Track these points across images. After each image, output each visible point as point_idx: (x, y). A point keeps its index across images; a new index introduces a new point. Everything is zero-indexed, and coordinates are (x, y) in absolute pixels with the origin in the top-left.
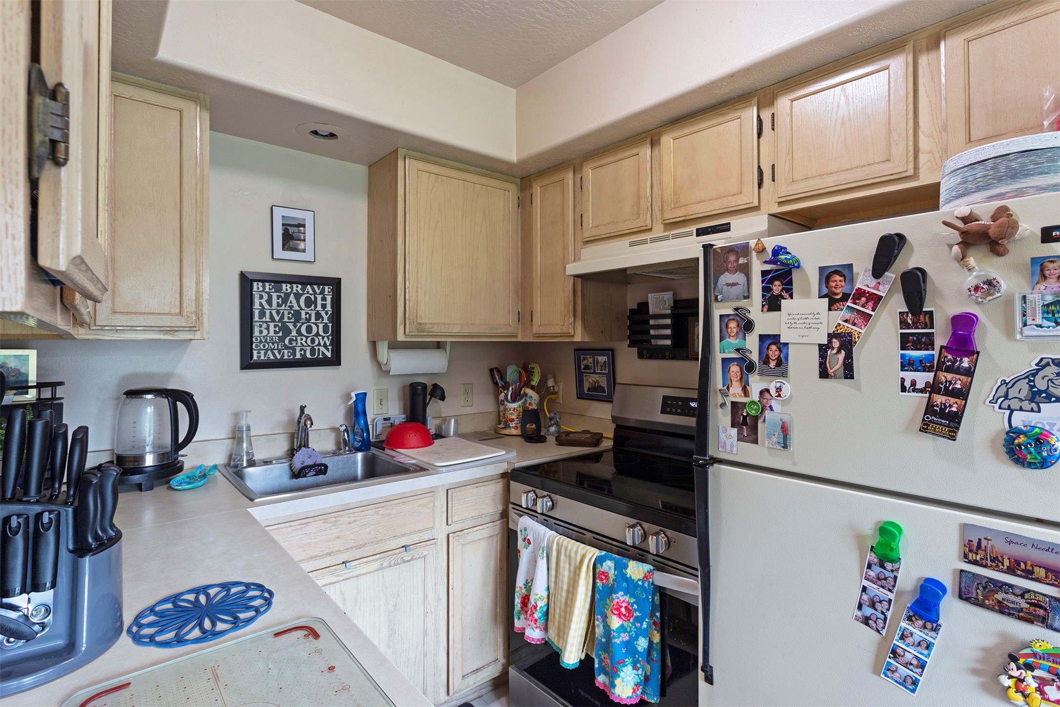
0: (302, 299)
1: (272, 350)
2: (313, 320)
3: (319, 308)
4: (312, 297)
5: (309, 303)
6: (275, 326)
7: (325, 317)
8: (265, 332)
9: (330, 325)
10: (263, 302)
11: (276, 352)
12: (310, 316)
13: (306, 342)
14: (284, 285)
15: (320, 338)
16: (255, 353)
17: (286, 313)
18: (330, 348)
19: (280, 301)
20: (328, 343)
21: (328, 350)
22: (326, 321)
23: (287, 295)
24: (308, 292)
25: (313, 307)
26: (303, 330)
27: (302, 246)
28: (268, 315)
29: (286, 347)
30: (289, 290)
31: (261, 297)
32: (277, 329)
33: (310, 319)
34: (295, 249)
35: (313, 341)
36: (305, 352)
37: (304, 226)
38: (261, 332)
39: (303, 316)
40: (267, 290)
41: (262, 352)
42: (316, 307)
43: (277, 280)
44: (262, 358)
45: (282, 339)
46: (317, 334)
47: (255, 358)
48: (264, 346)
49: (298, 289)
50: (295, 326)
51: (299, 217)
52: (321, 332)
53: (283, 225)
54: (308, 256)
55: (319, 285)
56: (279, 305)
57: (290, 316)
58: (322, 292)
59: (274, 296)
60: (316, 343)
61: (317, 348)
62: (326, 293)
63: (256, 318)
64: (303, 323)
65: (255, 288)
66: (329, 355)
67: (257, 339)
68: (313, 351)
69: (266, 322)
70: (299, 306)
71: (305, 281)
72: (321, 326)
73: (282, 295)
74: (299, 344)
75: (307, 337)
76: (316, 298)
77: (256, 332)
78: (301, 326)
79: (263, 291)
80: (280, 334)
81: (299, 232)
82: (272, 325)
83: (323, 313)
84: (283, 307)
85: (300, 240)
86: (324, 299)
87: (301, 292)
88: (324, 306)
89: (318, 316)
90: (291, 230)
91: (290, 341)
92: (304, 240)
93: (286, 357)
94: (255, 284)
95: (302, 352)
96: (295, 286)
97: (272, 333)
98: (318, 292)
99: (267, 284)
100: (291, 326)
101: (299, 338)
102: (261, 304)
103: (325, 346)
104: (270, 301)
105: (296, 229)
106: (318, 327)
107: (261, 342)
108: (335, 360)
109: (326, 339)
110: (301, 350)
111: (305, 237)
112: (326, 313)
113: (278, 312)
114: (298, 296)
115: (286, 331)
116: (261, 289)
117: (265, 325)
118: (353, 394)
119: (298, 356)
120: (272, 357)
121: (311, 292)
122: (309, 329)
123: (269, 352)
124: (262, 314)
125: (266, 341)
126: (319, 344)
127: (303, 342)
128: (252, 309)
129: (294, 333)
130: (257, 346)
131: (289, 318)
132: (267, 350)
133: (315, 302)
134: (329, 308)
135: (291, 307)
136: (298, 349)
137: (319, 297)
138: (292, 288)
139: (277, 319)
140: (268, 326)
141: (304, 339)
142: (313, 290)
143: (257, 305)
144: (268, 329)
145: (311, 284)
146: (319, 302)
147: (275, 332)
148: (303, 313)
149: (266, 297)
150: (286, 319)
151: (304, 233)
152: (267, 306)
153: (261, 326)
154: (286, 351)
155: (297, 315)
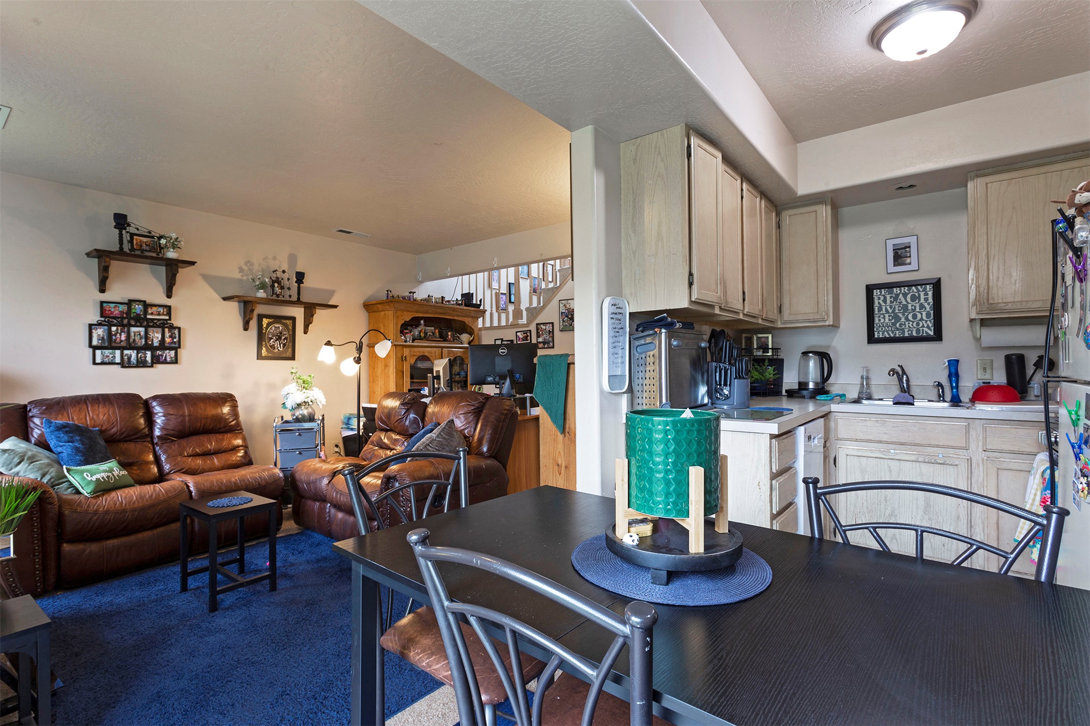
0: (909, 296)
1: (887, 331)
2: (918, 310)
3: (922, 301)
4: (917, 294)
5: (913, 298)
6: (889, 316)
7: (928, 308)
8: (882, 320)
9: (932, 312)
10: (881, 301)
11: (890, 332)
12: (915, 307)
13: (912, 325)
14: (895, 289)
15: (924, 322)
16: (876, 333)
17: (897, 307)
18: (932, 328)
19: (892, 299)
20: (930, 325)
21: (931, 330)
22: (928, 309)
23: (897, 295)
24: (913, 292)
25: (917, 301)
26: (910, 317)
27: (908, 260)
28: (884, 309)
29: (898, 329)
30: (899, 292)
31: (879, 299)
32: (891, 318)
33: (915, 309)
34: (904, 264)
35: (918, 324)
36: (912, 332)
37: (909, 247)
38: (879, 320)
39: (910, 308)
40: (883, 293)
41: (881, 333)
42: (919, 300)
43: (889, 286)
44: (881, 336)
45: (894, 324)
46: (922, 319)
47: (876, 336)
48: (882, 329)
49: (906, 290)
50: (904, 315)
51: (906, 242)
52: (924, 317)
53: (894, 250)
54: (914, 266)
55: (921, 285)
56: (891, 302)
57: (900, 308)
58: (925, 290)
59: (888, 297)
60: (921, 325)
61: (921, 329)
62: (928, 290)
63: (876, 312)
64: (910, 313)
65: (875, 294)
66: (931, 333)
67: (877, 325)
68: (918, 331)
69: (883, 314)
70: (906, 301)
71: (909, 284)
72: (924, 314)
73: (894, 295)
74: (907, 327)
75: (913, 322)
76: (919, 295)
77: (876, 321)
78: (908, 315)
79: (880, 295)
80: (893, 321)
81: (906, 252)
82: (887, 315)
83: (926, 305)
84: (894, 303)
85: (907, 257)
86: (926, 294)
87: (907, 292)
88: (926, 300)
89: (922, 307)
90: (899, 252)
91: (900, 325)
92: (910, 256)
93: (897, 336)
94: (875, 291)
95: (910, 332)
96: (903, 288)
97: (887, 321)
98: (921, 290)
99: (883, 290)
100: (900, 315)
101: (907, 323)
102: (879, 303)
103: (928, 327)
104: (885, 301)
105: (903, 251)
106: (922, 314)
107: (880, 326)
108: (938, 336)
109: (928, 322)
110: (909, 331)
111: (910, 254)
112: (929, 304)
113: (891, 307)
114: (905, 295)
115: (898, 319)
116: (879, 293)
117: (882, 316)
118: (946, 361)
119: (906, 335)
120: (887, 336)
121: (915, 291)
122: (915, 317)
123: (886, 333)
124: (880, 309)
125: (883, 326)
126: (923, 326)
127: (910, 325)
128: (873, 307)
129: (903, 320)
130: (877, 329)
131: (899, 310)
132: (884, 331)
133: (919, 298)
134: (931, 300)
135: (900, 303)
136: (906, 330)
137: (922, 294)
138: (900, 290)
139: (890, 311)
140: (884, 316)
141: (911, 323)
142: (917, 289)
143: (876, 304)
144: (884, 318)
145: (915, 286)
146: (922, 297)
147: (889, 320)
148: (910, 306)
149: (882, 298)
150: (897, 311)
151: (910, 252)
152: (883, 304)
153: (879, 317)
154: (897, 332)
155: (905, 308)
